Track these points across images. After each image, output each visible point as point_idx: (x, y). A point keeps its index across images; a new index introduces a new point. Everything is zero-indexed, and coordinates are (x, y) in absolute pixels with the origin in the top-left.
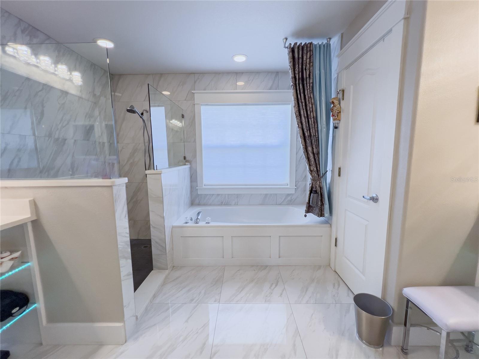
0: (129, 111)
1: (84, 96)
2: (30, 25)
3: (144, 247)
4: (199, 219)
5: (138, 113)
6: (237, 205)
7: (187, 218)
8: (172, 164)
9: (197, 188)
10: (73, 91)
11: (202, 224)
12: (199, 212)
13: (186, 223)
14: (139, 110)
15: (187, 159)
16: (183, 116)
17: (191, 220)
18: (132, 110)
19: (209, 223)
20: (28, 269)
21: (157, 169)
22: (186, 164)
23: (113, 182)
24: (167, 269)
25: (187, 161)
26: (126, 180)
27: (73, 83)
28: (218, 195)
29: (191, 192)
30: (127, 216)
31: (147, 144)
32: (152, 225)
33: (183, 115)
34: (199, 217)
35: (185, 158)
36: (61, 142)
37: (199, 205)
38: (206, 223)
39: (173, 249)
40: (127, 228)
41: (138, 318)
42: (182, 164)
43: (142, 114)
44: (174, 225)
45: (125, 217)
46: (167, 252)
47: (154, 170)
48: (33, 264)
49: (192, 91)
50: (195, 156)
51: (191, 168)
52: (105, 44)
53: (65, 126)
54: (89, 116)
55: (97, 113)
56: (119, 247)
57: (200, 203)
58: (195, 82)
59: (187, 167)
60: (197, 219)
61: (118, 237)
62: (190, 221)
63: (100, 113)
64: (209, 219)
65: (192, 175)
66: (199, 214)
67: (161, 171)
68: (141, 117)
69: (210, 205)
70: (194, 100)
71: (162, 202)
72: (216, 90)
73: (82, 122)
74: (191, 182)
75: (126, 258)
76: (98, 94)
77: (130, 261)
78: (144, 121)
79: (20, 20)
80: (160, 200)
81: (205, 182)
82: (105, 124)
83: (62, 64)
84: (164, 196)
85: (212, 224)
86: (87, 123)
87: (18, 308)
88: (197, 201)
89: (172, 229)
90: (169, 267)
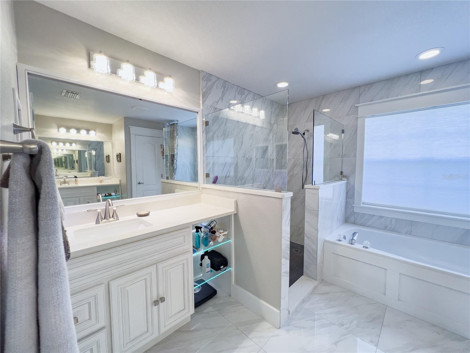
0: (293, 133)
1: (264, 126)
2: (242, 88)
3: (295, 250)
4: (354, 240)
5: (300, 134)
6: (410, 234)
7: (340, 235)
8: (328, 178)
9: (353, 205)
10: (259, 124)
11: (357, 246)
12: (355, 232)
13: (340, 240)
14: (301, 131)
15: (345, 173)
16: (343, 132)
17: (345, 238)
18: (296, 132)
19: (367, 248)
20: (230, 243)
21: (315, 185)
22: (343, 179)
23: (283, 195)
24: (317, 280)
25: (344, 176)
26: (291, 194)
27: (260, 118)
28: (381, 217)
29: (346, 208)
30: (290, 223)
31: (305, 160)
32: (306, 234)
33: (343, 130)
34: (355, 238)
35: (342, 173)
36: (249, 160)
37: (354, 223)
38: (364, 247)
39: (323, 263)
40: (288, 234)
41: (290, 313)
42: (338, 179)
43: (304, 134)
44: (325, 239)
45: (289, 224)
46: (318, 264)
47: (312, 185)
48: (232, 241)
49: (356, 105)
50: (353, 172)
51: (347, 184)
52: (283, 85)
53: (252, 149)
54: (266, 140)
55: (271, 136)
56: (282, 247)
57: (356, 222)
58: (360, 95)
59: (344, 182)
60: (352, 239)
61: (283, 240)
62: (343, 240)
63: (273, 136)
64: (367, 243)
65: (348, 191)
66: (354, 234)
67: (319, 187)
68: (303, 137)
69: (369, 226)
70: (357, 113)
71: (317, 216)
72: (387, 98)
73: (261, 144)
74: (347, 198)
75: (286, 259)
76: (273, 122)
77: (288, 262)
78: (304, 139)
79: (238, 86)
80: (316, 214)
81: (363, 200)
82: (276, 145)
83: (255, 107)
84: (319, 210)
85: (371, 250)
86: (264, 145)
87: (223, 266)
88: (352, 219)
89: (324, 242)
90: (318, 279)
